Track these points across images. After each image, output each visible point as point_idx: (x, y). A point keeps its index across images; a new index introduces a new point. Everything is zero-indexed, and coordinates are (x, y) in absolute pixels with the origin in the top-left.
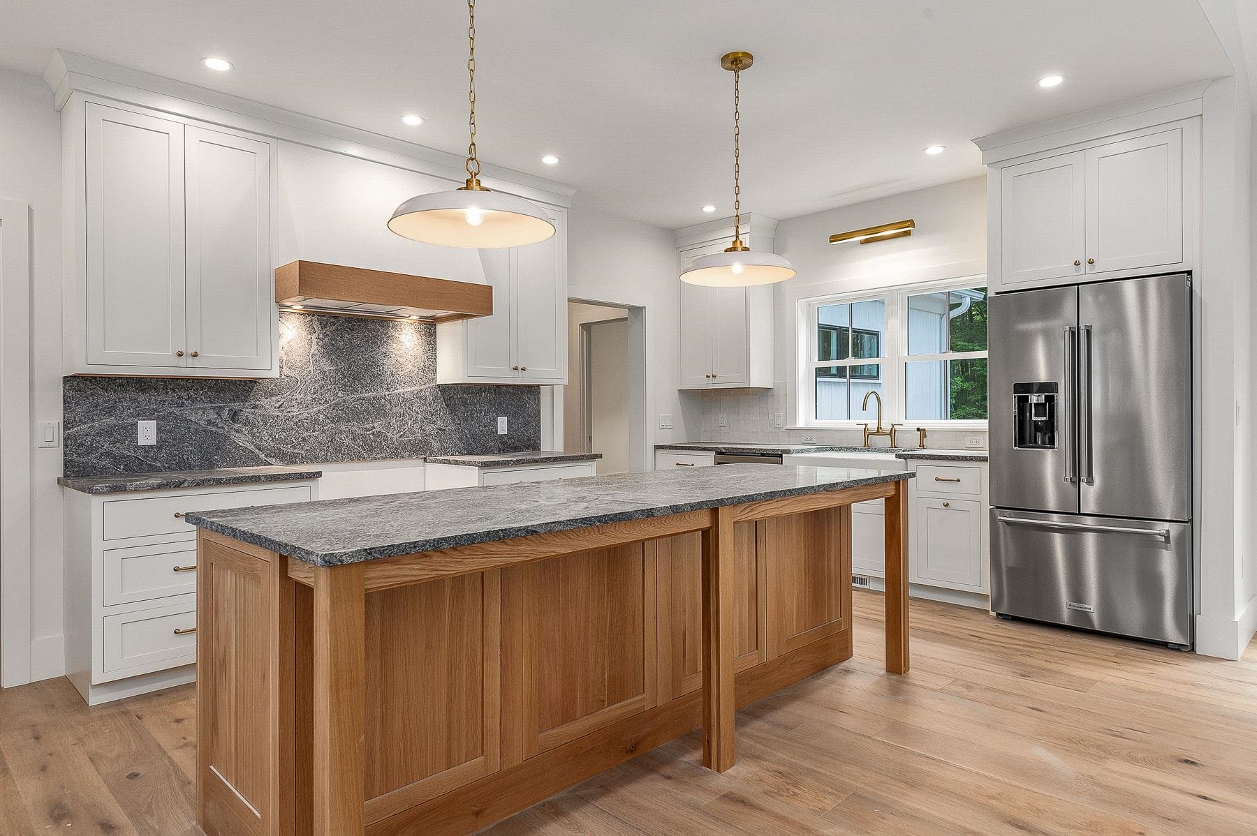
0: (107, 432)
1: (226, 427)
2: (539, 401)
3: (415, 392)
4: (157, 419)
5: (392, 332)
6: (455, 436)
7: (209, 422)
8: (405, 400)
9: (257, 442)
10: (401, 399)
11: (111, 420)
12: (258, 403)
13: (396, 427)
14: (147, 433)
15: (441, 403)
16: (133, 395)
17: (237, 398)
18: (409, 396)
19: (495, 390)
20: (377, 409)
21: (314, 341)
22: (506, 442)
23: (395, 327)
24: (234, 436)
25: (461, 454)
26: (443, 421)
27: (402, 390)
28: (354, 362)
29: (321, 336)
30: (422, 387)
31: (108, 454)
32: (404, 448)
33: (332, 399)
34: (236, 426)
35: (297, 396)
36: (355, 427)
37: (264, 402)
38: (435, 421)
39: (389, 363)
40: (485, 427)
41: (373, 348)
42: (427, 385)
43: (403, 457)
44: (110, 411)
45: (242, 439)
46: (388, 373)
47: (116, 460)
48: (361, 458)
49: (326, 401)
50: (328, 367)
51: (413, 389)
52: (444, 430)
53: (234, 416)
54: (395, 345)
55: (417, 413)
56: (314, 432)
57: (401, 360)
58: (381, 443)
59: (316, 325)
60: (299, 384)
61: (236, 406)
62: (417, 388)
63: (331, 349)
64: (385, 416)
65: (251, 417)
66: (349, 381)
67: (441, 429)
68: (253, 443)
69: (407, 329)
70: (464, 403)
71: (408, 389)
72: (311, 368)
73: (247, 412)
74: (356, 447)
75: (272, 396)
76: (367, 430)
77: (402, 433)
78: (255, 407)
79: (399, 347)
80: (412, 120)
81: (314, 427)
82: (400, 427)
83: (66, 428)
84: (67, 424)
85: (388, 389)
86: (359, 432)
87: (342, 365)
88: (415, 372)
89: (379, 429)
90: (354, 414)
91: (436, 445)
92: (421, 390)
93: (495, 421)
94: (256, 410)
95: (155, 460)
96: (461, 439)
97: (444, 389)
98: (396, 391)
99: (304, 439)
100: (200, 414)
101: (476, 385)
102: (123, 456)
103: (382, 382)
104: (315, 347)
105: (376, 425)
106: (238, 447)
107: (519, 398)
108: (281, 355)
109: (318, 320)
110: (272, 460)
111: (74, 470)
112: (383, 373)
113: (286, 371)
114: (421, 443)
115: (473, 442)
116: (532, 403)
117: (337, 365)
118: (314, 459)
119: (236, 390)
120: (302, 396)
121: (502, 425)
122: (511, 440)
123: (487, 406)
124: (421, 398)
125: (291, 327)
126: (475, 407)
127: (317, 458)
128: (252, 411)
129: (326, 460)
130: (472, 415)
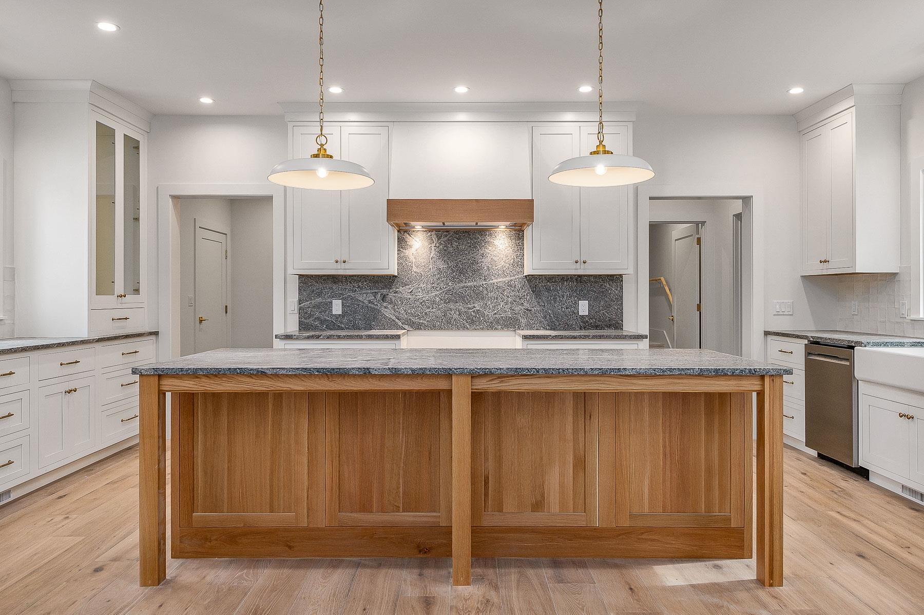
0: (317, 306)
1: (379, 304)
2: (622, 288)
3: (507, 282)
4: (342, 299)
5: (488, 238)
6: (540, 316)
7: (370, 302)
8: (498, 287)
9: (397, 314)
10: (495, 287)
11: (319, 300)
12: (397, 290)
13: (491, 307)
14: (337, 307)
15: (527, 291)
16: (330, 285)
17: (385, 287)
18: (501, 285)
19: (577, 279)
20: (478, 294)
21: (433, 248)
22: (587, 322)
23: (490, 235)
24: (383, 310)
25: (545, 329)
26: (529, 302)
27: (496, 281)
28: (460, 261)
29: (437, 245)
30: (512, 278)
31: (318, 318)
32: (498, 322)
33: (445, 287)
34: (385, 304)
35: (422, 285)
36: (460, 306)
37: (401, 289)
38: (522, 303)
39: (486, 262)
40: (567, 308)
41: (474, 250)
42: (517, 277)
43: (496, 329)
44: (320, 294)
45: (388, 313)
46: (485, 268)
47: (322, 322)
48: (465, 328)
49: (441, 288)
50: (442, 265)
51: (504, 279)
52: (530, 310)
53: (384, 298)
54: (490, 248)
55: (508, 297)
56: (432, 309)
57: (495, 259)
58: (479, 318)
59: (434, 238)
60: (423, 277)
61: (385, 291)
62: (508, 278)
63: (444, 254)
64: (483, 298)
65: (393, 299)
66: (456, 274)
67: (527, 310)
68: (394, 315)
69: (500, 235)
70: (548, 290)
71: (501, 280)
72: (431, 267)
73: (391, 295)
74: (461, 320)
75: (406, 285)
76: (469, 309)
77: (495, 312)
78: (396, 292)
79: (494, 249)
80: (461, 89)
81: (432, 306)
82: (494, 307)
83: (300, 303)
84: (300, 301)
85: (485, 280)
86: (463, 310)
87: (452, 264)
88: (507, 267)
89: (478, 308)
90: (460, 297)
91: (523, 321)
92: (511, 280)
93: (576, 304)
94: (396, 294)
95: (341, 323)
96: (545, 317)
97: (530, 278)
98: (491, 281)
99: (426, 313)
100: (365, 297)
101: (558, 275)
102: (326, 320)
103: (481, 274)
104: (433, 252)
105: (476, 305)
106: (385, 317)
107: (601, 285)
108: (412, 258)
109: (436, 234)
110: (406, 327)
111: (303, 326)
112: (481, 268)
113: (415, 269)
114: (511, 320)
115: (556, 320)
116: (614, 291)
117: (448, 264)
118: (433, 327)
119: (385, 282)
120: (425, 285)
121: (583, 308)
122: (592, 319)
123: (569, 291)
124: (511, 286)
125: (418, 240)
126: (558, 293)
127: (434, 326)
128: (394, 294)
129: (441, 329)
130: (555, 299)
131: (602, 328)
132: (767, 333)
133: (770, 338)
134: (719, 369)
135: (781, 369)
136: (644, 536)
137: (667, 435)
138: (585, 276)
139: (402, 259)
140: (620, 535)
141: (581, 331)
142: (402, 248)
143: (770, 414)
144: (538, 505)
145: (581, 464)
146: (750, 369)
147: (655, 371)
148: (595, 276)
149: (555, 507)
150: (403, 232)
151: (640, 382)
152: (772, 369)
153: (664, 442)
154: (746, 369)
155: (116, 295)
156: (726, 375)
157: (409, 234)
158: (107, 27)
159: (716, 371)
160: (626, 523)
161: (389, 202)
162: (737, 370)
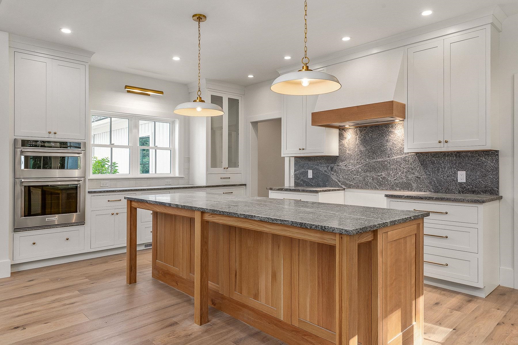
0: (302, 174)
1: (329, 173)
2: (498, 161)
3: (403, 158)
4: (313, 170)
5: (390, 129)
6: (427, 182)
7: (325, 171)
8: (397, 162)
9: (338, 179)
10: (395, 162)
11: (303, 170)
12: (339, 164)
13: (393, 175)
14: (310, 174)
15: (417, 163)
16: (307, 162)
17: (333, 163)
18: (399, 160)
19: (456, 155)
20: (384, 167)
21: (358, 138)
22: (465, 187)
23: (392, 127)
24: (332, 176)
25: (430, 191)
26: (419, 172)
27: (395, 157)
28: (373, 145)
29: (360, 136)
31: (302, 180)
32: (397, 186)
33: (364, 162)
34: (332, 173)
35: (352, 161)
36: (373, 174)
37: (341, 164)
38: (414, 173)
39: (389, 144)
40: (448, 177)
41: (381, 138)
43: (395, 190)
44: (303, 167)
45: (334, 178)
46: (389, 149)
47: (304, 182)
48: (376, 188)
49: (362, 163)
50: (362, 149)
51: (401, 156)
52: (420, 178)
53: (332, 169)
54: (392, 136)
55: (404, 168)
56: (357, 176)
57: (395, 143)
58: (385, 182)
59: (358, 132)
60: (352, 156)
61: (332, 165)
62: (404, 156)
63: (364, 141)
64: (387, 169)
65: (337, 169)
66: (371, 154)
67: (417, 177)
68: (337, 179)
69: (398, 127)
70: (433, 163)
71: (399, 157)
72: (356, 150)
73: (335, 168)
74: (374, 183)
75: (343, 161)
76: (379, 176)
77: (395, 178)
78: (338, 166)
79: (394, 136)
81: (357, 174)
82: (395, 175)
83: (295, 172)
84: (295, 171)
85: (389, 157)
86: (375, 177)
87: (368, 147)
88: (403, 148)
89: (384, 176)
90: (370, 168)
91: (414, 185)
92: (406, 157)
93: (456, 174)
94: (338, 167)
95: (312, 183)
96: (431, 183)
97: (419, 155)
98: (392, 158)
99: (354, 179)
100: (323, 168)
101: (441, 152)
102: (305, 181)
103: (386, 153)
104: (358, 141)
105: (383, 174)
106: (333, 180)
107: (477, 159)
108: (346, 145)
109: (359, 130)
110: (343, 186)
111: (297, 184)
112: (386, 149)
113: (348, 152)
114: (406, 184)
115: (439, 185)
116: (489, 162)
117: (366, 148)
118: (357, 187)
119: (332, 160)
120: (353, 161)
121: (462, 176)
122: (469, 185)
123: (450, 164)
124: (405, 161)
125: (349, 134)
126: (441, 165)
127: (358, 187)
128: (337, 167)
129: (362, 188)
130: (438, 170)
131: (478, 193)
135: (343, 229)
136: (306, 338)
137: (320, 269)
138: (462, 152)
139: (341, 145)
140: (293, 331)
141: (460, 195)
142: (341, 139)
144: (256, 296)
146: (322, 226)
148: (472, 152)
149: (263, 300)
150: (342, 129)
152: (336, 228)
154: (319, 225)
155: (223, 168)
157: (345, 131)
158: (176, 58)
161: (313, 114)
162: (313, 225)
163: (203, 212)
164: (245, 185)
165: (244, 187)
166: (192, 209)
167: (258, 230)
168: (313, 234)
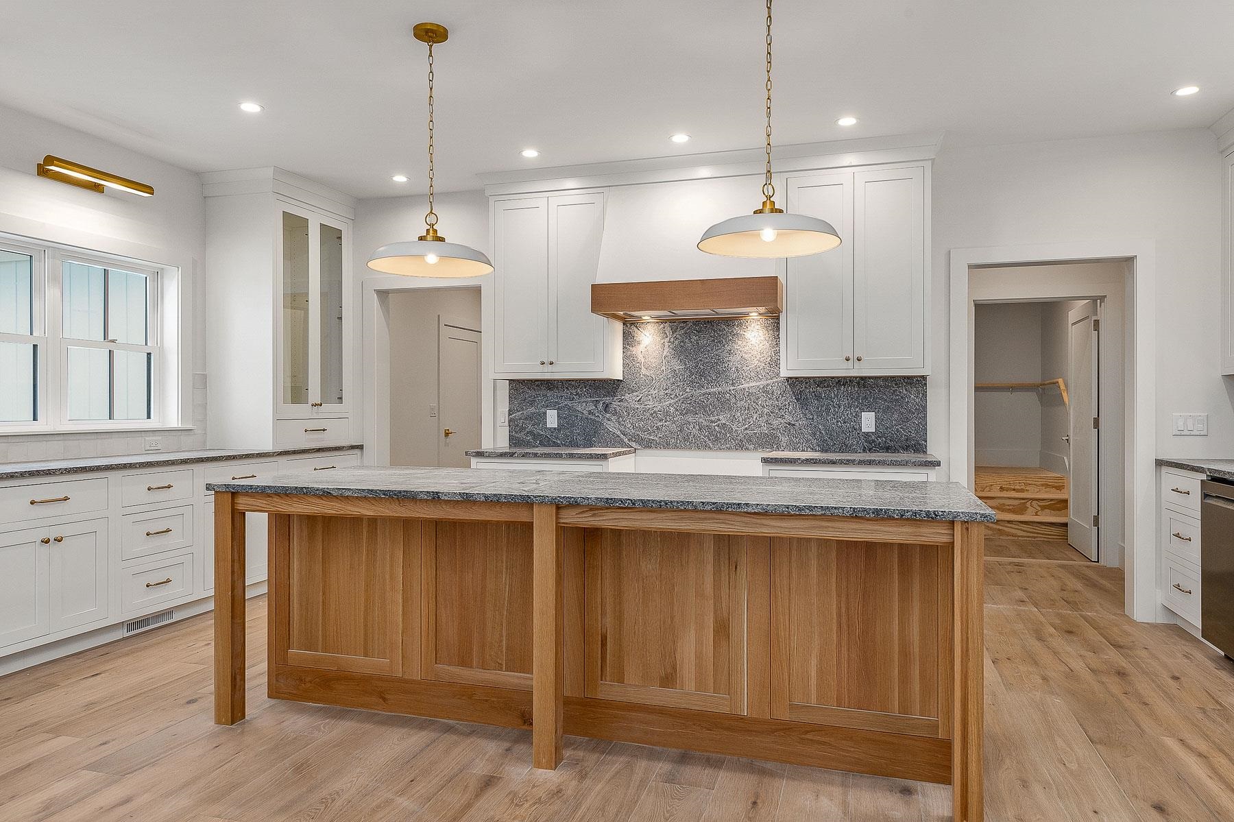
0: (529, 418)
1: (600, 416)
2: (925, 395)
3: (761, 386)
4: (558, 409)
5: (737, 330)
6: (807, 432)
7: (590, 412)
8: (750, 394)
9: (622, 428)
10: (746, 394)
11: (532, 410)
12: (623, 397)
13: (741, 420)
14: (552, 419)
15: (790, 398)
16: (544, 392)
17: (608, 394)
18: (754, 391)
19: (858, 383)
20: (723, 403)
21: (666, 344)
22: (874, 441)
23: (740, 325)
24: (606, 423)
25: (814, 450)
26: (793, 414)
27: (747, 385)
28: (700, 360)
29: (672, 340)
30: (769, 382)
31: (531, 432)
32: (749, 441)
33: (681, 393)
34: (608, 415)
35: (653, 392)
36: (701, 418)
37: (627, 396)
38: (783, 416)
39: (734, 360)
40: (845, 423)
41: (718, 346)
42: (775, 380)
43: (747, 449)
44: (532, 403)
45: (611, 426)
46: (733, 369)
47: (535, 436)
48: (706, 447)
49: (676, 395)
50: (678, 366)
51: (758, 384)
52: (794, 425)
53: (606, 407)
54: (740, 343)
55: (763, 407)
56: (666, 422)
57: (746, 356)
58: (726, 435)
59: (668, 331)
60: (654, 381)
61: (608, 400)
62: (764, 382)
63: (681, 351)
64: (730, 409)
65: (618, 408)
66: (696, 378)
67: (789, 424)
68: (619, 429)
69: (752, 325)
70: (818, 397)
71: (754, 384)
72: (664, 368)
73: (615, 404)
74: (702, 437)
75: (633, 392)
76: (712, 422)
77: (746, 426)
78: (621, 401)
79: (744, 343)
80: (680, 138)
81: (666, 418)
82: (745, 420)
83: (510, 414)
84: (510, 412)
85: (733, 384)
86: (705, 423)
87: (691, 364)
88: (761, 367)
89: (724, 422)
90: (699, 407)
91: (784, 440)
92: (768, 385)
93: (858, 416)
94: (622, 403)
95: (557, 438)
96: (814, 434)
97: (793, 382)
98: (740, 386)
99: (658, 428)
100: (584, 406)
101: (833, 378)
102: (539, 435)
103: (727, 377)
104: (667, 350)
105: (721, 417)
106: (608, 432)
107: (894, 391)
108: (641, 358)
109: (670, 326)
110: (634, 444)
111: (514, 441)
112: (728, 369)
113: (644, 371)
114: (768, 437)
115: (829, 438)
116: (912, 397)
117: (686, 365)
118: (666, 446)
119: (607, 387)
120: (656, 391)
121: (868, 421)
122: (880, 437)
123: (848, 400)
124: (767, 392)
125: (648, 335)
126: (832, 402)
127: (668, 444)
128: (619, 403)
129: (676, 447)
130: (828, 410)
131: (895, 450)
132: (1160, 463)
133: (1165, 469)
134: (881, 510)
135: (976, 514)
136: (809, 736)
137: (844, 599)
138: (870, 378)
139: (629, 360)
140: (777, 730)
141: (865, 454)
142: (628, 344)
143: (962, 578)
144: (669, 680)
145: (723, 630)
146: (928, 511)
147: (788, 508)
148: (885, 378)
149: (690, 685)
150: (630, 325)
151: (773, 523)
153: (839, 608)
154: (921, 511)
155: (310, 404)
156: (891, 518)
157: (637, 327)
159: (877, 511)
160: (784, 715)
161: (595, 288)
162: (908, 511)
163: (559, 505)
164: (361, 447)
165: (357, 451)
166: (527, 502)
167: (742, 532)
168: (895, 529)
